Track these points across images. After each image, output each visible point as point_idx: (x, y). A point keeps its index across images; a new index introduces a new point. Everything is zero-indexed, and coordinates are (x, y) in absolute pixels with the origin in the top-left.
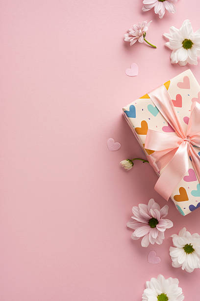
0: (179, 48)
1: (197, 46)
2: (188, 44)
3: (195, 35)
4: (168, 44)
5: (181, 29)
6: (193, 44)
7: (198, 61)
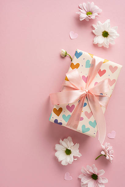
0: (99, 35)
1: (111, 36)
2: (106, 34)
3: (112, 29)
4: (94, 31)
5: (103, 24)
6: (109, 35)
7: (109, 45)
